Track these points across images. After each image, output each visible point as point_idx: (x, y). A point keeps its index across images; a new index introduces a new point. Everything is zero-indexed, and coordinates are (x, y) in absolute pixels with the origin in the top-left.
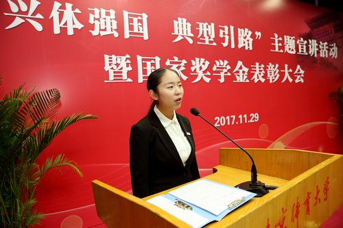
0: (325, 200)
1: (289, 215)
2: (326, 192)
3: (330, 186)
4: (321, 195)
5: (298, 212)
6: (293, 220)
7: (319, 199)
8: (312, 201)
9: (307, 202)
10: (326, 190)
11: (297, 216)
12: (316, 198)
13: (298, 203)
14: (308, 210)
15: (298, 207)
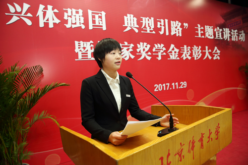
0: (216, 139)
1: (186, 148)
2: (217, 134)
3: (220, 130)
4: (213, 136)
5: (193, 147)
6: (189, 151)
7: (212, 139)
8: (205, 140)
9: (201, 140)
10: (217, 132)
11: (193, 149)
12: (209, 137)
13: (193, 140)
14: (202, 145)
15: (193, 143)
